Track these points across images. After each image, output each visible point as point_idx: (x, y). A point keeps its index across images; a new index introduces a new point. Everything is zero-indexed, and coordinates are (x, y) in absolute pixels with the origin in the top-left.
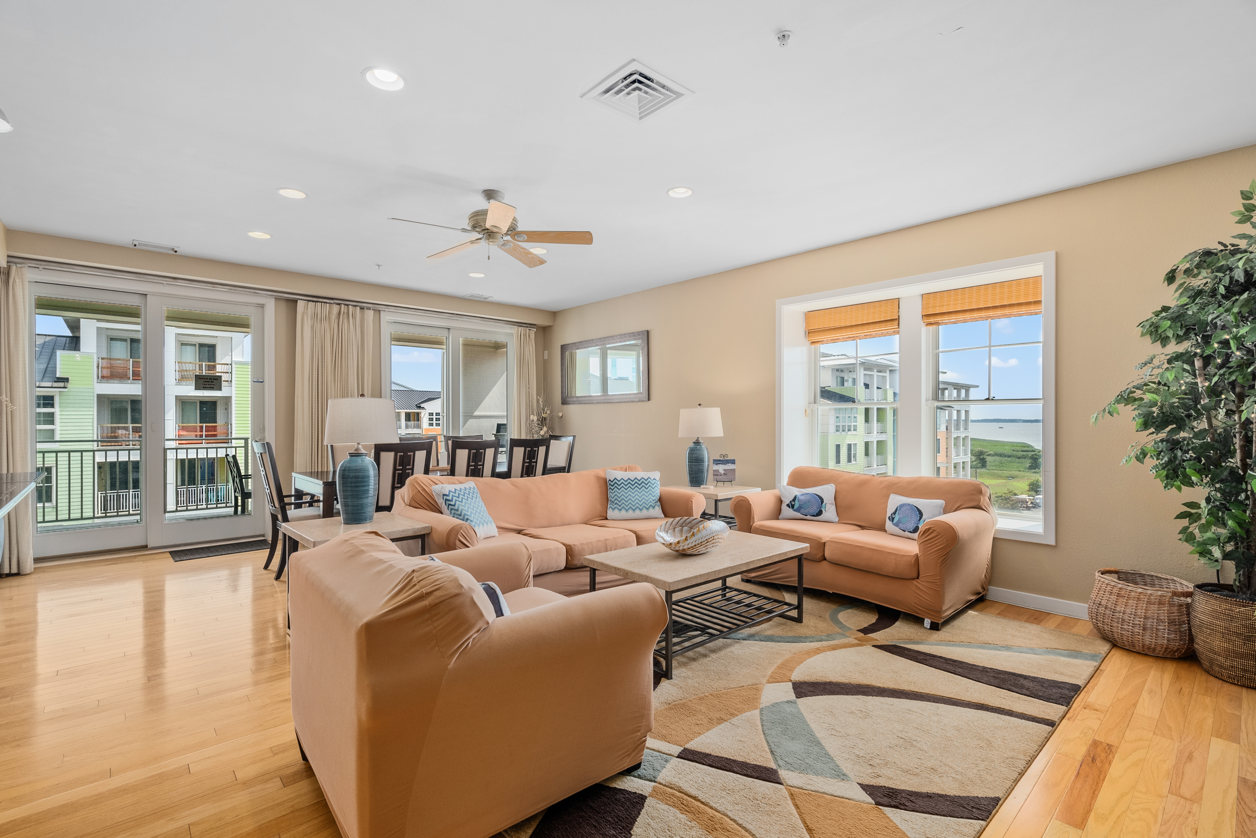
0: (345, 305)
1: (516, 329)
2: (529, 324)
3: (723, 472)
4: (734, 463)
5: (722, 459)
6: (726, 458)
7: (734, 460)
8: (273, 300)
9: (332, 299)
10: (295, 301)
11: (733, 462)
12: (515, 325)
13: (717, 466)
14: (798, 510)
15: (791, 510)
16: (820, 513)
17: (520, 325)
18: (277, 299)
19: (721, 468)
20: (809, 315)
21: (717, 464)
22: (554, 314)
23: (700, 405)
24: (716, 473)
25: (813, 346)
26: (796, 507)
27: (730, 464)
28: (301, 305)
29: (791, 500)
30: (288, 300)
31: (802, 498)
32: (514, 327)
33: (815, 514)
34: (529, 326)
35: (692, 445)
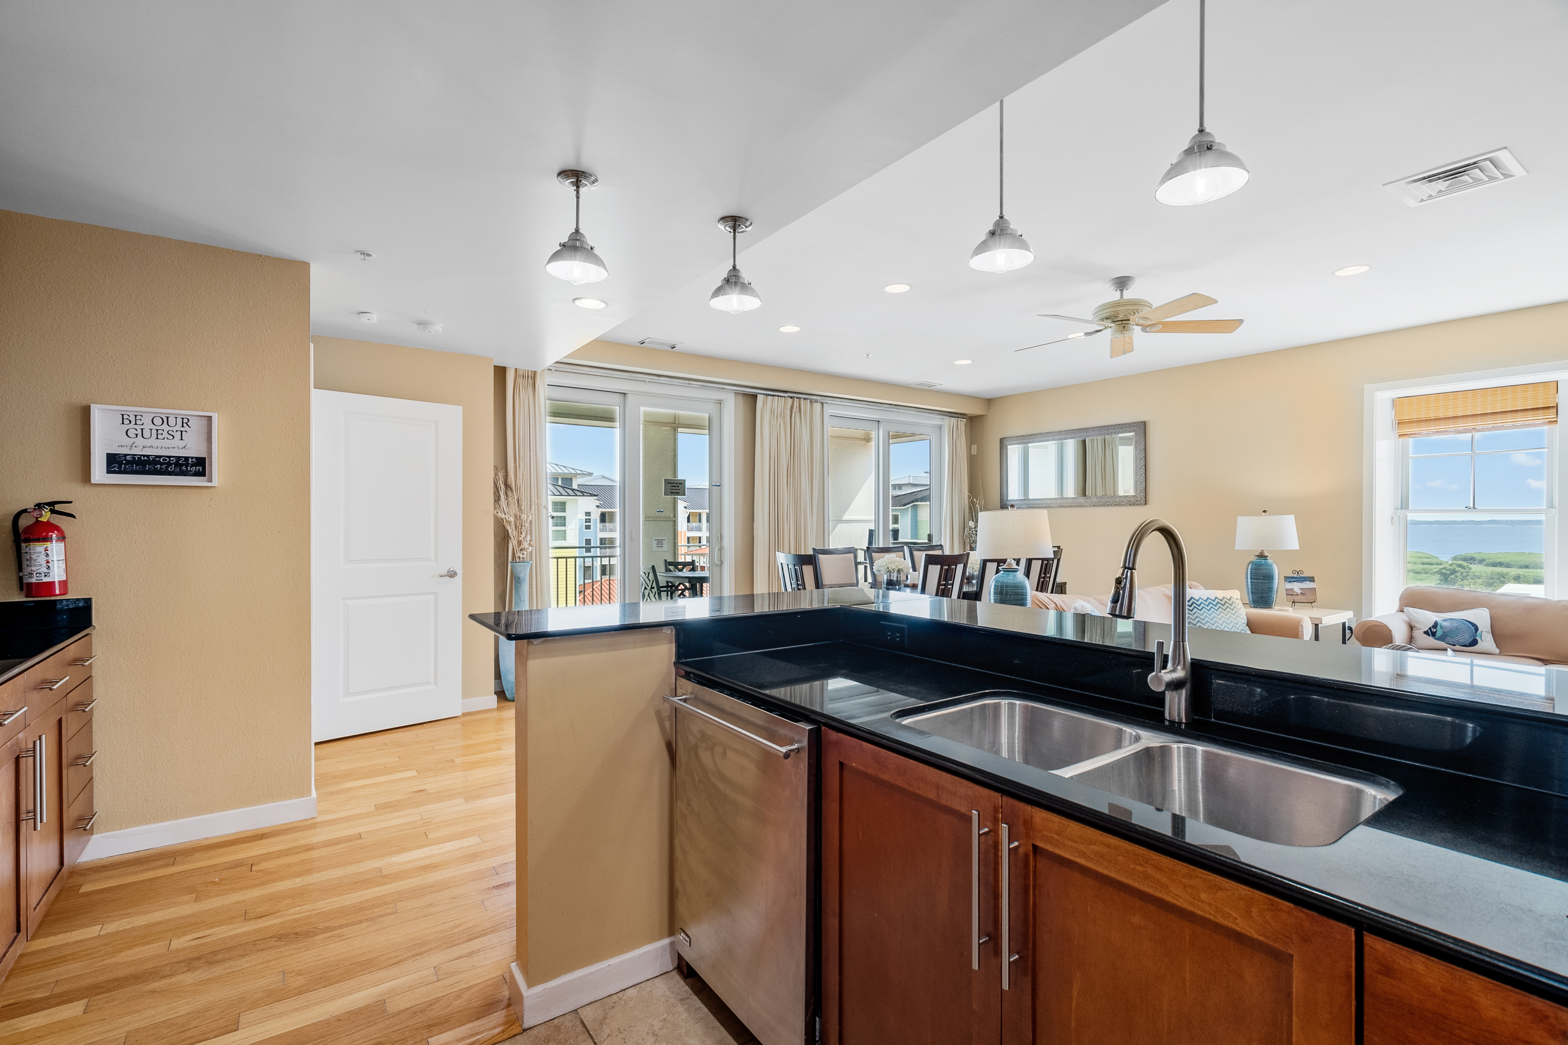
0: (797, 398)
1: (948, 420)
2: (961, 414)
3: (1299, 592)
4: (1314, 581)
5: (1295, 575)
6: (1301, 575)
7: (1313, 578)
8: (733, 395)
9: (786, 392)
10: (754, 397)
11: (1312, 579)
12: (947, 416)
13: (1290, 584)
14: (1441, 639)
15: (1431, 638)
16: (1474, 643)
17: (953, 415)
18: (737, 393)
19: (1297, 587)
20: (1396, 403)
21: (1290, 582)
22: (989, 402)
23: (1265, 511)
24: (1290, 593)
25: (1401, 439)
26: (1438, 634)
27: (1307, 582)
28: (760, 398)
29: (1431, 626)
30: (745, 395)
31: (1444, 624)
32: (945, 417)
33: (1467, 644)
34: (960, 416)
35: (1254, 559)
